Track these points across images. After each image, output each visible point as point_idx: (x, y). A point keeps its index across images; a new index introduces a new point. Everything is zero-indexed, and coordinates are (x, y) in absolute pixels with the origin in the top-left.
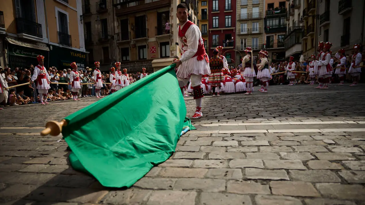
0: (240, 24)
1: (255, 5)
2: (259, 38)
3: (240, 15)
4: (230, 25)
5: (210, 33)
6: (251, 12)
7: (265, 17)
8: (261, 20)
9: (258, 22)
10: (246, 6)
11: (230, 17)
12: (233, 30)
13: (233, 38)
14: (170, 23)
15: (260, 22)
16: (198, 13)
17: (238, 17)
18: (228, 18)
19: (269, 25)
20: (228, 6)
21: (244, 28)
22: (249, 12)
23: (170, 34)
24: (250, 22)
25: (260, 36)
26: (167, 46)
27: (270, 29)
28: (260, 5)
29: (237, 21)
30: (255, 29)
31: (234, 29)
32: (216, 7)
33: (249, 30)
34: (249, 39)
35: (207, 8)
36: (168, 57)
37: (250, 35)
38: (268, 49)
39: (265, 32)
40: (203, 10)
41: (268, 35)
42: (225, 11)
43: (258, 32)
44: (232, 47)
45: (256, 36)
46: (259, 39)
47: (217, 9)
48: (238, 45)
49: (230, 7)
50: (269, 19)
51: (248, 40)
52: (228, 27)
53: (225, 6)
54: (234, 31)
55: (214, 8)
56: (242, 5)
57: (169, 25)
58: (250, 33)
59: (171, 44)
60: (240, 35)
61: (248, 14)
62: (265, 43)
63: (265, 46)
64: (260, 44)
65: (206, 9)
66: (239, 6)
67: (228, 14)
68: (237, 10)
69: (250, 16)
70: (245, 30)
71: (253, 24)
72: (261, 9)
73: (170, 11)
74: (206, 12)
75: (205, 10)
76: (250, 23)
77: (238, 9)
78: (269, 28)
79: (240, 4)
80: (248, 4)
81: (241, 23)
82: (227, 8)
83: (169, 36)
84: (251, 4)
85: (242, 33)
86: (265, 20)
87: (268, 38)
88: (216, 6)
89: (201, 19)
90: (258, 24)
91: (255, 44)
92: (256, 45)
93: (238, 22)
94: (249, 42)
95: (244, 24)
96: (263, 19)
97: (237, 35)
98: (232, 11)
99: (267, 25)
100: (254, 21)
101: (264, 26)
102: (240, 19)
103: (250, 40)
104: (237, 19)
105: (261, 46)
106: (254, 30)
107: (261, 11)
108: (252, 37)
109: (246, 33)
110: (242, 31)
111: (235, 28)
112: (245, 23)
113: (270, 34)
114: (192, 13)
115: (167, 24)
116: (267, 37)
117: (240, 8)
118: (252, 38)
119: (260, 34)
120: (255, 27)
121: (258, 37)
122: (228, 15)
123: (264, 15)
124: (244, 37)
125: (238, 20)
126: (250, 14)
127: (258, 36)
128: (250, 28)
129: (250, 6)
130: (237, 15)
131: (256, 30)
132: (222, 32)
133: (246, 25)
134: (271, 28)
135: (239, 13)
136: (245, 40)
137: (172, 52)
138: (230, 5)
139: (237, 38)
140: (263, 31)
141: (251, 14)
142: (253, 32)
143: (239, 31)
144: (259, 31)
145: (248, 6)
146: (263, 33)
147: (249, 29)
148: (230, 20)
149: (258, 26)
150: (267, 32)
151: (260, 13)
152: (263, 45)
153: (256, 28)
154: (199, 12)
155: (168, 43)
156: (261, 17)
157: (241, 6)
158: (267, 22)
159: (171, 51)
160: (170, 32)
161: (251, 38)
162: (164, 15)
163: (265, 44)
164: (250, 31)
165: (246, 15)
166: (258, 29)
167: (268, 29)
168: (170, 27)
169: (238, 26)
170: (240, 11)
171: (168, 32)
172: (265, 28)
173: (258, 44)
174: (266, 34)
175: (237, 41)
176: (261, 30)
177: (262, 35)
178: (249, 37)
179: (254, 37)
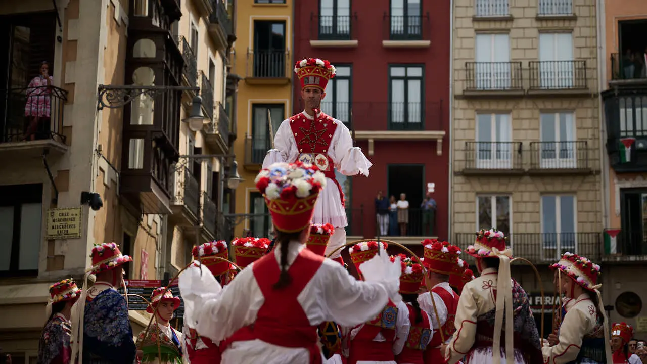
0: (470, 113)
1: (556, 24)
2: (582, 195)
3: (469, 68)
4: (415, 116)
6: (530, 55)
7: (605, 88)
8: (588, 103)
9: (571, 111)
10: (503, 25)
11: (416, 72)
12: (432, 143)
13: (431, 187)
14: (56, 81)
15: (582, 112)
16: (232, 39)
17: (462, 75)
18: (406, 79)
19: (630, 127)
20: (406, 16)
21: (494, 139)
22: (518, 55)
23: (55, 141)
24: (526, 110)
25: (587, 186)
26: (29, 212)
27: (635, 152)
28: (580, 22)
29: (457, 97)
30: (558, 146)
31: (440, 141)
32: (335, 16)
33: (520, 151)
34: (526, 197)
35: (287, 15)
36: (31, 276)
37: (527, 179)
38: (632, 258)
39: (612, 166)
40: (262, 28)
41: (628, 185)
42: (387, 43)
43: (571, 163)
45: (558, 185)
46: (579, 201)
47: (344, 25)
48: (465, 228)
49: (414, 22)
50: (629, 100)
51: (522, 207)
52: (406, 125)
53: (390, 16)
54: (439, 152)
55: (326, 21)
56: (484, 14)
57: (50, 88)
58: (527, 168)
59: (55, 202)
60: (471, 175)
61: (516, 63)
62: (614, 222)
63: (613, 241)
64: (588, 228)
65: (283, 22)
66: (468, 23)
67: (406, 57)
68: (455, 43)
69: (526, 75)
70: (503, 147)
71: (542, 117)
72: (582, 42)
73: (62, 15)
74: (280, 41)
75: (277, 29)
76: (526, 114)
77: (461, 33)
78: (633, 144)
79: (471, 12)
80: (516, 13)
81: (479, 112)
82: (397, 24)
83: (46, 150)
84: (532, 13)
85: (483, 164)
86: (611, 99)
87: (630, 201)
88: (340, 13)
89: (251, 74)
90: (570, 120)
91: (558, 230)
92: (563, 234)
93: (462, 104)
94: (526, 217)
95: (493, 117)
96: (596, 96)
97: (456, 174)
98: (427, 43)
99: (623, 128)
100: (549, 105)
101: (603, 138)
102: (474, 89)
103: (530, 207)
104: (457, 86)
105: (592, 239)
106: (550, 153)
107: (585, 54)
108: (542, 189)
109: (506, 164)
110: (486, 153)
111: (446, 140)
112: (499, 112)
113: (639, 178)
114: (195, 34)
115: (37, 81)
116: (622, 190)
117: (471, 33)
118: (542, 193)
119: (583, 174)
120: (558, 138)
121: (575, 192)
122: (406, 65)
123: (602, 80)
124: (494, 186)
125: (459, 91)
126: (525, 65)
127: (574, 187)
128: (526, 137)
129: (525, 22)
130: (456, 65)
131: (564, 153)
132: (371, 153)
133: (506, 121)
134: (641, 145)
135: (465, 54)
136: (502, 202)
137: (57, 252)
138: (415, 12)
139: (458, 188)
140: (601, 160)
141: (534, 65)
142: (547, 164)
143: (468, 149)
144: (579, 160)
145: (515, 24)
146: (598, 172)
147: (526, 145)
148: (415, 88)
149: (572, 134)
150: (621, 169)
151: (582, 67)
152: (607, 234)
153: (563, 142)
154: (238, 34)
155: (32, 194)
156: (586, 88)
157: (475, 20)
158: (622, 111)
159: (51, 242)
160: (53, 127)
161: (536, 196)
162: (24, 32)
163: (612, 232)
164: (526, 156)
165: (506, 68)
166: (572, 148)
167: (628, 150)
168: (55, 101)
169: (464, 124)
170: (472, 49)
171: (42, 128)
172: (613, 145)
173: (576, 231)
174: (619, 180)
175: (458, 207)
176: (591, 156)
177: (594, 183)
178: (522, 187)
179: (550, 188)
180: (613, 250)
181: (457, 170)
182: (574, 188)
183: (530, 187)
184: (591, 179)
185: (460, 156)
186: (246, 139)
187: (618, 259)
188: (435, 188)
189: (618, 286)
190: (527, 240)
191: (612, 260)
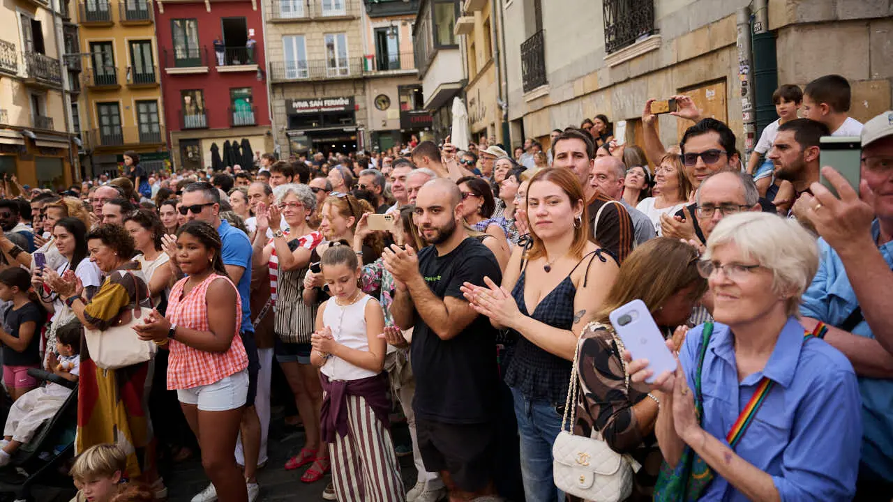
2: (350, 33)
5: (162, 11)
12: (248, 3)
13: (251, 32)
25: (352, 27)
27: (382, 3)
30: (333, 2)
31: (254, 2)
33: (309, 5)
34: (314, 36)
37: (314, 24)
38: (382, 73)
39: (368, 13)
41: (378, 25)
43: (342, 13)
44: (253, 67)
45: (335, 28)
46: (348, 37)
48: (277, 58)
51: (312, 43)
54: (255, 8)
58: (313, 17)
60: (278, 23)
62: (372, 51)
63: (369, 62)
64: (355, 55)
70: (297, 3)
85: (285, 15)
87: (381, 36)
91: (337, 56)
92: (340, 59)
94: (315, 49)
97: (267, 23)
103: (317, 43)
105: (358, 62)
106: (327, 6)
108: (325, 30)
109: (300, 14)
110: (286, 8)
113: (385, 20)
116: (375, 29)
118: (324, 33)
119: (349, 19)
121: (344, 32)
124: (294, 30)
131: (337, 6)
132: (209, 10)
139: (269, 32)
140: (360, 9)
142: (326, 13)
143: (274, 6)
144: (347, 10)
146: (359, 18)
147: (312, 1)
150: (373, 14)
152: (365, 58)
161: (320, 35)
163: (369, 57)
164: (312, 9)
166: (343, 2)
173: (348, 56)
174: (373, 22)
175: (271, 45)
176: (354, 7)
177: (357, 25)
178: (311, 30)
179: (329, 30)
180: (370, 68)
181: (268, 19)
182: (345, 29)
183: (316, 29)
184: (355, 22)
185: (269, 10)
186: (120, 4)
187: (373, 74)
188: (255, 33)
189: (375, 91)
190: (316, 64)
191: (369, 75)
